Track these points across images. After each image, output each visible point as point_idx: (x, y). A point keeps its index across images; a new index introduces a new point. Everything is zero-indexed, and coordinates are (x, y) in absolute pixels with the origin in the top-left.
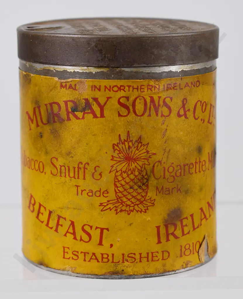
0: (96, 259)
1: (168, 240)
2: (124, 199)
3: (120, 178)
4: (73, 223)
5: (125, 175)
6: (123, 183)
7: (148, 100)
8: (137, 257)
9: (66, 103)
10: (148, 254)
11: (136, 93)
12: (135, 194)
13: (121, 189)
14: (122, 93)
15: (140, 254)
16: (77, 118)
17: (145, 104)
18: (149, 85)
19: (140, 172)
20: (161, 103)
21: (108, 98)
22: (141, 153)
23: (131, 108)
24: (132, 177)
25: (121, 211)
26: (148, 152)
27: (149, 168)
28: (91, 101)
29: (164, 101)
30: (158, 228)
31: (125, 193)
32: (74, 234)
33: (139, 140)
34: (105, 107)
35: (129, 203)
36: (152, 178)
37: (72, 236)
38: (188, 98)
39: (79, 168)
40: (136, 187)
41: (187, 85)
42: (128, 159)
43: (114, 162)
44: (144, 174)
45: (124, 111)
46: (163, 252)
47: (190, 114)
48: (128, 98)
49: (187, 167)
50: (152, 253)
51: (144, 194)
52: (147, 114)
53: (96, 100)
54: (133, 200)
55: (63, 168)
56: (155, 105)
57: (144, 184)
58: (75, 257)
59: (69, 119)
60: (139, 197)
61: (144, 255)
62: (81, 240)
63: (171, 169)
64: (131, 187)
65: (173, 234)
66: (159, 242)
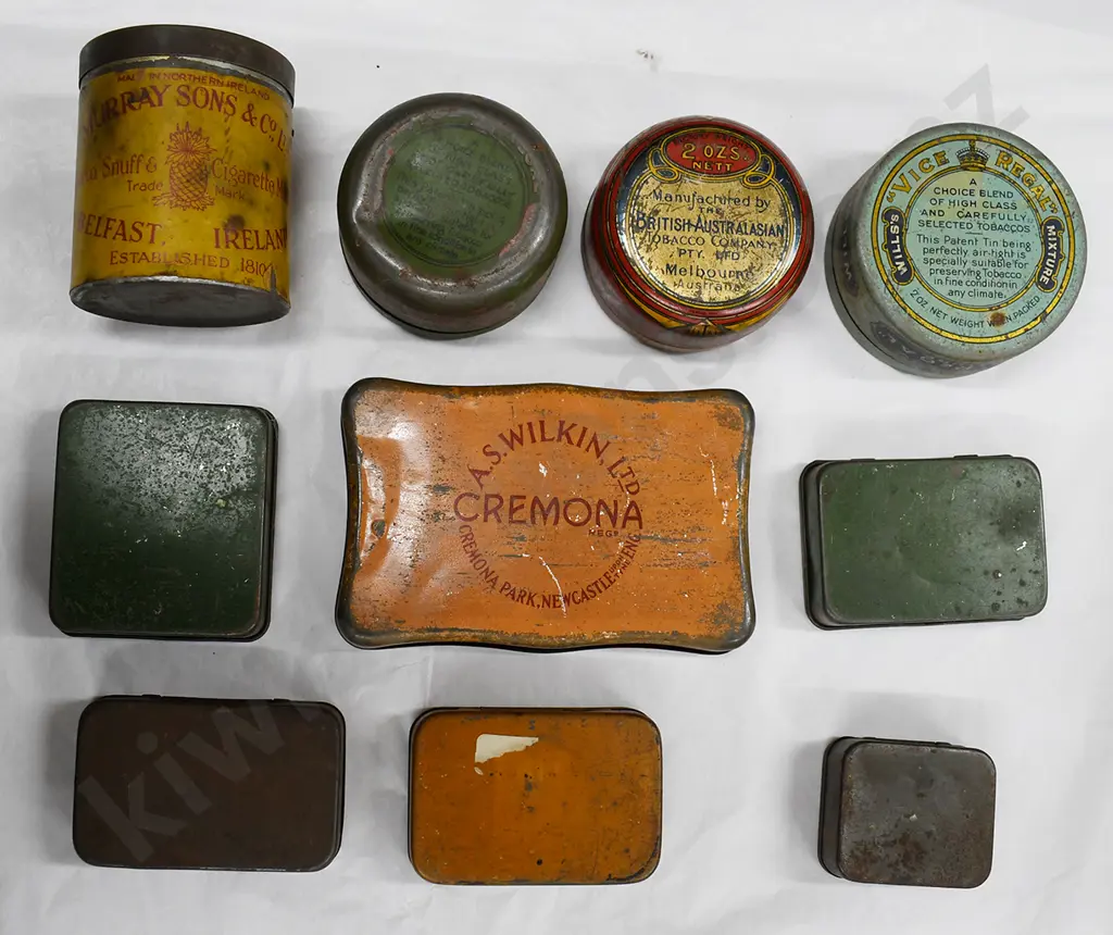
0: (147, 258)
1: (227, 247)
2: (180, 193)
3: (176, 170)
4: (122, 222)
5: (182, 167)
6: (180, 175)
7: (210, 93)
8: (193, 258)
9: (122, 96)
10: (204, 256)
11: (197, 84)
12: (191, 188)
13: (176, 182)
14: (182, 82)
15: (196, 256)
16: (133, 109)
17: (207, 95)
18: (211, 78)
19: (199, 166)
20: (225, 100)
21: (167, 87)
22: (199, 146)
23: (191, 97)
24: (189, 169)
25: (176, 206)
26: (208, 146)
27: (209, 163)
28: (148, 89)
29: (228, 98)
30: (217, 230)
31: (181, 186)
32: (124, 235)
33: (199, 132)
34: (164, 95)
35: (185, 197)
36: (211, 175)
37: (121, 237)
38: (255, 106)
39: (132, 161)
40: (193, 181)
41: (254, 91)
42: (188, 150)
43: (170, 153)
44: (203, 168)
45: (184, 101)
46: (222, 259)
47: (257, 123)
48: (188, 87)
49: (252, 178)
50: (209, 257)
51: (202, 190)
52: (209, 106)
53: (154, 88)
54: (190, 195)
55: (116, 166)
56: (217, 100)
57: (202, 180)
58: (124, 260)
59: (125, 111)
60: (197, 193)
61: (200, 257)
62: (131, 239)
63: (233, 172)
64: (188, 181)
65: (233, 242)
66: (218, 246)
